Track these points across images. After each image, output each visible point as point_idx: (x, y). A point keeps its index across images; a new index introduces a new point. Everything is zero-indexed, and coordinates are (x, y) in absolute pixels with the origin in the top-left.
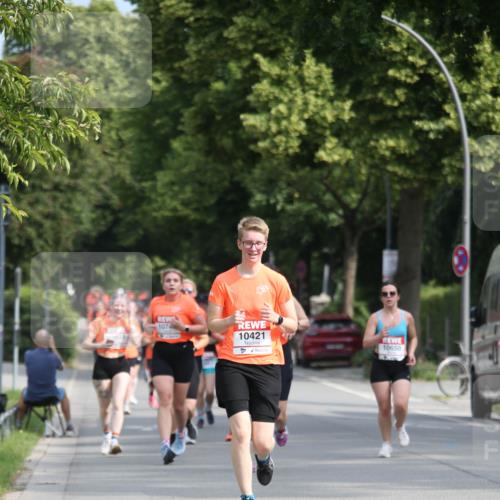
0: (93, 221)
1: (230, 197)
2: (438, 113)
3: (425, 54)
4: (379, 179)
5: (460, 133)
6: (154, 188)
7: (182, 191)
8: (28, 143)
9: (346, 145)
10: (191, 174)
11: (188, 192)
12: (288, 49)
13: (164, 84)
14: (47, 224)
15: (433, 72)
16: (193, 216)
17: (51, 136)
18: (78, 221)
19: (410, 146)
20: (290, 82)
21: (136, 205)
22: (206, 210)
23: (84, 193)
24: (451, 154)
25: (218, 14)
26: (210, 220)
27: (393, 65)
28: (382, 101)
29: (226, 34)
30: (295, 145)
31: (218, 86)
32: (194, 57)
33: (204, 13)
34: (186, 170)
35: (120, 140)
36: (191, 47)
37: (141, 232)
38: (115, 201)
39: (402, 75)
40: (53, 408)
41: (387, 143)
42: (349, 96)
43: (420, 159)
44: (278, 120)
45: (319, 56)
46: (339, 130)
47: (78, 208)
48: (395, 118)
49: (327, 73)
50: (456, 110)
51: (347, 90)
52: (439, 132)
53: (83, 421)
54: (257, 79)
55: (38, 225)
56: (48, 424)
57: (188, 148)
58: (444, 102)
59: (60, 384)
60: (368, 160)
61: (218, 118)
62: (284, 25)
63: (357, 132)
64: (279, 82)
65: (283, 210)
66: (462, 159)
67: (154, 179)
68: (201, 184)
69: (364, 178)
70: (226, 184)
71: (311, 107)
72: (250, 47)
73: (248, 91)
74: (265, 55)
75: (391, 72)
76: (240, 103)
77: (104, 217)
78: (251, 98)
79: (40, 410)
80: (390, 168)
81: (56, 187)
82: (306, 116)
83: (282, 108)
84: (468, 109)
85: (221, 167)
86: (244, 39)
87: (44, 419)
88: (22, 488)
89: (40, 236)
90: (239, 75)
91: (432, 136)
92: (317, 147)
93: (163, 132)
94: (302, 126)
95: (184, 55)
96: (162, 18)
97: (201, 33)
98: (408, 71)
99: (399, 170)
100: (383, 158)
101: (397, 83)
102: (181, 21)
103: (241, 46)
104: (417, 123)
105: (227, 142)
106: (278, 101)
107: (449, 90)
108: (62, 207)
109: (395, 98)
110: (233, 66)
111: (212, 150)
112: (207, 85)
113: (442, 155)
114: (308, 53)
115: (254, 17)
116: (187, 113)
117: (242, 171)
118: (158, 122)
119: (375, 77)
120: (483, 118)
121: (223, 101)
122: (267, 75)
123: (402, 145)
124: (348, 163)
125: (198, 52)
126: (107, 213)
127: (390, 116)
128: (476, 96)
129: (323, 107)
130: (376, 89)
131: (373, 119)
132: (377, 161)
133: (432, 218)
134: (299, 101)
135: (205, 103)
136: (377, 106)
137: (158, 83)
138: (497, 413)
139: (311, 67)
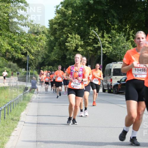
0: (41, 60)
1: (63, 56)
2: (97, 44)
3: (95, 34)
4: (87, 54)
5: (101, 47)
6: (51, 55)
7: (55, 55)
8: (34, 47)
9: (82, 48)
10: (57, 53)
11: (57, 56)
12: (73, 33)
13: (53, 38)
14: (34, 60)
15: (96, 37)
16: (57, 59)
17: (38, 45)
19: (93, 49)
20: (73, 38)
21: (48, 57)
22: (59, 59)
23: (40, 56)
24: (99, 50)
25: (62, 27)
26: (60, 60)
27: (90, 36)
28: (88, 41)
29: (63, 31)
30: (74, 48)
31: (62, 39)
32: (58, 34)
33: (60, 27)
34: (56, 52)
35: (45, 47)
36: (58, 33)
37: (48, 62)
38: (45, 57)
39: (91, 37)
40: (36, 90)
41: (89, 48)
42: (83, 41)
43: (94, 51)
44: (71, 44)
45: (78, 34)
46: (81, 46)
47: (39, 58)
48: (90, 44)
49: (79, 37)
50: (100, 43)
51: (82, 39)
52: (97, 47)
53: (40, 92)
55: (32, 60)
56: (35, 92)
57: (57, 48)
58: (98, 42)
59: (36, 86)
60: (86, 51)
61: (62, 44)
62: (73, 29)
63: (84, 46)
64: (72, 38)
65: (72, 59)
66: (101, 51)
67: (51, 53)
68: (59, 54)
69: (85, 54)
70: (63, 54)
71: (77, 42)
72: (67, 33)
73: (67, 39)
74: (69, 34)
75: (90, 37)
76: (65, 41)
77: (43, 60)
78: (67, 41)
79: (34, 90)
80: (89, 52)
81: (36, 55)
82: (76, 44)
83: (72, 42)
84: (102, 43)
85: (62, 52)
86: (66, 31)
87: (34, 91)
88: (31, 102)
89: (33, 62)
90: (65, 37)
91: (96, 47)
92: (78, 49)
93: (53, 46)
94: (75, 45)
95: (56, 34)
96: (53, 28)
97: (59, 30)
98: (92, 37)
99: (91, 52)
100: (88, 50)
101: (91, 39)
102: (56, 29)
103: (66, 32)
104: (94, 45)
105: (63, 48)
106: (71, 41)
107: (99, 40)
108: (36, 58)
109: (90, 41)
110: (64, 35)
111: (61, 49)
112: (60, 38)
113: (97, 50)
115: (68, 28)
116: (57, 43)
117: (65, 52)
118: (52, 44)
119: (87, 38)
120: (104, 44)
121: (63, 41)
122: (70, 37)
123: (91, 48)
124: (82, 51)
125: (59, 33)
126: (43, 59)
127: (89, 44)
128: (103, 41)
129: (79, 42)
130: (87, 39)
131: (87, 44)
132: (87, 51)
133: (96, 60)
134: (75, 41)
135: (60, 41)
136: (87, 42)
137: (52, 38)
138: (107, 91)
139: (77, 36)
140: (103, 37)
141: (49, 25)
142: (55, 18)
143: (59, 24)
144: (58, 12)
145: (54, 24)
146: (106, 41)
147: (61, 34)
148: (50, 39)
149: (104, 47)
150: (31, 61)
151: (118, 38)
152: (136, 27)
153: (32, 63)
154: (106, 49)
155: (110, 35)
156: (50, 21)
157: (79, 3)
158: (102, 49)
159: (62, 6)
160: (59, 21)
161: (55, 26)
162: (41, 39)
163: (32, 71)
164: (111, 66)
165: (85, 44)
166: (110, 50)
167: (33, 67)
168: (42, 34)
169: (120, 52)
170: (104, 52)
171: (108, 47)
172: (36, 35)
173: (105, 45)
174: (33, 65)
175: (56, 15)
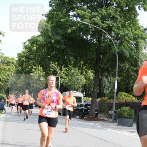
3: (55, 67)
5: (59, 78)
12: (37, 65)
14: (4, 86)
15: (56, 69)
18: (8, 86)
20: (37, 69)
25: (28, 60)
27: (51, 68)
29: (29, 63)
31: (27, 69)
33: (26, 60)
36: (24, 64)
39: (52, 70)
42: (45, 72)
45: (41, 66)
49: (42, 69)
50: (58, 75)
53: (7, 112)
54: (33, 69)
58: (57, 73)
59: (4, 107)
62: (37, 62)
64: (35, 69)
66: (59, 81)
74: (34, 66)
75: (50, 69)
76: (30, 72)
78: (32, 71)
79: (2, 110)
81: (5, 81)
82: (39, 74)
83: (36, 73)
84: (60, 75)
86: (31, 63)
87: (2, 111)
95: (23, 65)
97: (26, 62)
101: (51, 71)
102: (23, 61)
106: (35, 72)
110: (29, 67)
112: (26, 69)
114: (40, 66)
115: (33, 61)
121: (28, 71)
122: (34, 68)
128: (61, 73)
129: (41, 73)
130: (48, 71)
134: (38, 72)
135: (26, 71)
137: (20, 68)
138: (62, 114)
139: (40, 68)
140: (61, 70)
141: (17, 58)
142: (23, 52)
143: (26, 57)
144: (25, 47)
145: (22, 57)
146: (64, 73)
147: (27, 65)
148: (18, 69)
149: (61, 78)
150: (2, 87)
151: (73, 71)
152: (88, 63)
153: (2, 88)
154: (63, 79)
155: (67, 69)
156: (18, 54)
157: (43, 41)
158: (60, 79)
159: (29, 43)
160: (26, 55)
161: (23, 59)
162: (9, 69)
163: (2, 94)
164: (66, 94)
165: (46, 75)
166: (66, 81)
167: (3, 91)
168: (12, 65)
169: (75, 83)
170: (62, 82)
171: (65, 79)
172: (7, 65)
173: (62, 77)
174: (3, 90)
175: (23, 50)
